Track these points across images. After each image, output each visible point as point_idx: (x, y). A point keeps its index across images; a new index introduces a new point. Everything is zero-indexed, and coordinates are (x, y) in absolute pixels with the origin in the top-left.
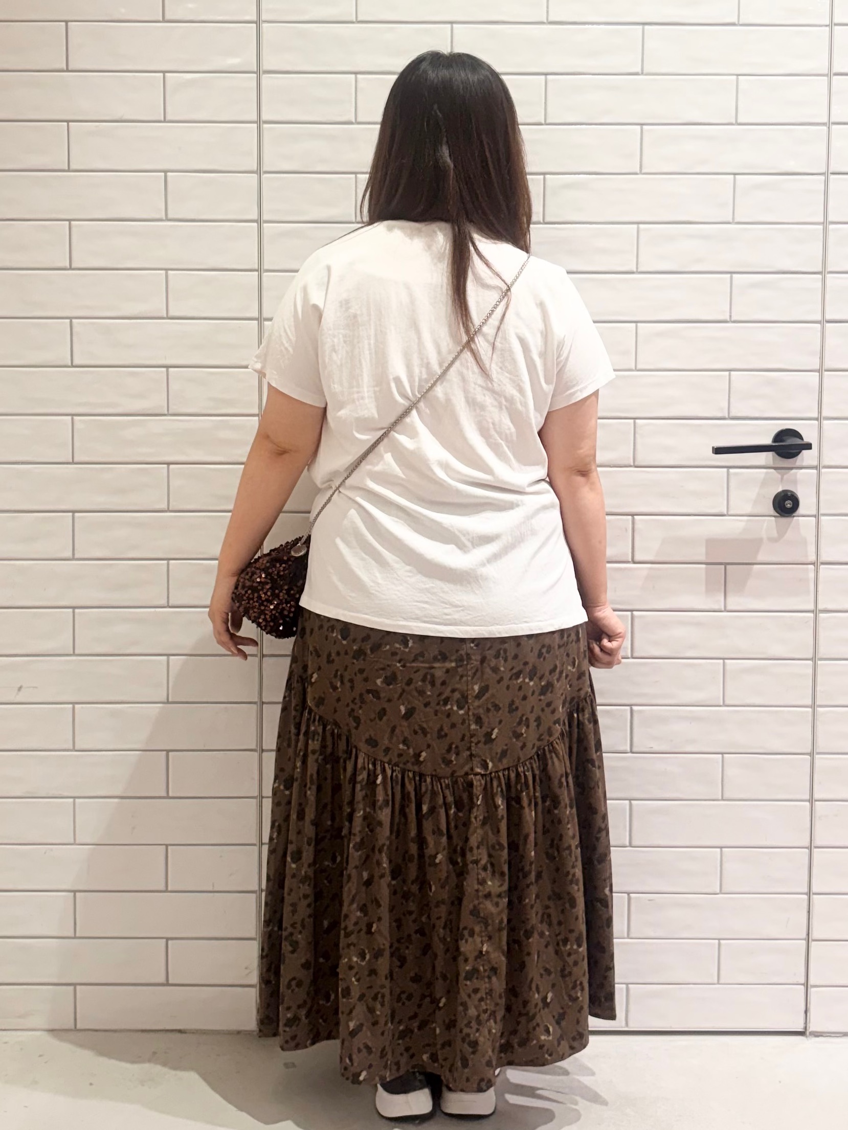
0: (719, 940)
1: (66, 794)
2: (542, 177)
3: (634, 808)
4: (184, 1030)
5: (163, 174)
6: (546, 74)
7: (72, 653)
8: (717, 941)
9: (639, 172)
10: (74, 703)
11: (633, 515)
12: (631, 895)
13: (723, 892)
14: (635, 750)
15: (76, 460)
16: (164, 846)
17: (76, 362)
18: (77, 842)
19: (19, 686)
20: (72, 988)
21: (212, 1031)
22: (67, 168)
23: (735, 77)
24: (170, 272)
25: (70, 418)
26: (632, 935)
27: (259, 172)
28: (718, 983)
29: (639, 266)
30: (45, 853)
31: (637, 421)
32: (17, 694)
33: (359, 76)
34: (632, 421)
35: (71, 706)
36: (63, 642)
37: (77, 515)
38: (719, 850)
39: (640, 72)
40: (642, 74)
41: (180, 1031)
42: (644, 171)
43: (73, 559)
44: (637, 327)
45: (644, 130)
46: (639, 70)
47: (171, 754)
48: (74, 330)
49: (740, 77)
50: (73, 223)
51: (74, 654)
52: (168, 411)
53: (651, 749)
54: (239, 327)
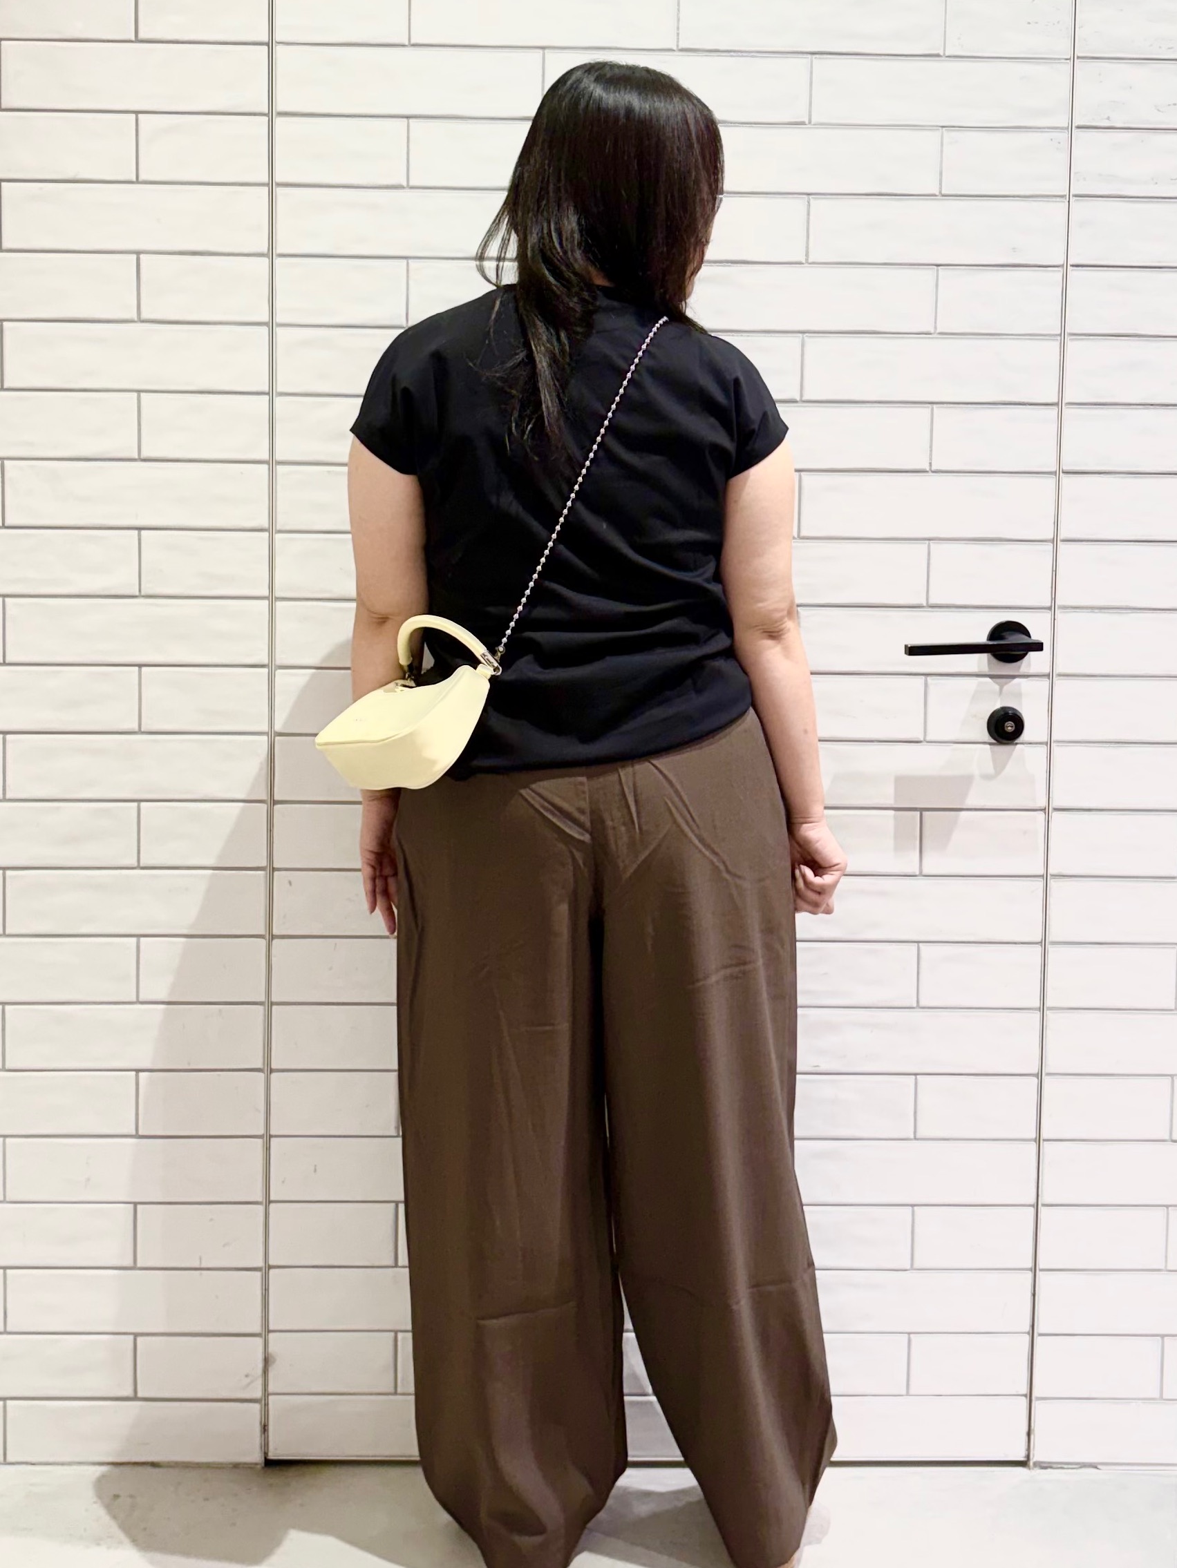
0: (909, 1333)
4: (158, 1463)
5: (134, 257)
7: (2, 932)
8: (906, 1336)
9: (804, 261)
13: (915, 1267)
15: (7, 662)
16: (132, 1205)
18: (8, 1199)
24: (143, 395)
27: (270, 254)
28: (908, 1394)
29: (803, 392)
33: (413, 122)
37: (9, 737)
38: (909, 1209)
39: (807, 122)
40: (810, 124)
41: (154, 1465)
42: (811, 260)
43: (4, 800)
46: (804, 119)
47: (141, 1075)
48: (8, 475)
51: (5, 935)
52: (140, 591)
53: (817, 1068)
54: (242, 473)
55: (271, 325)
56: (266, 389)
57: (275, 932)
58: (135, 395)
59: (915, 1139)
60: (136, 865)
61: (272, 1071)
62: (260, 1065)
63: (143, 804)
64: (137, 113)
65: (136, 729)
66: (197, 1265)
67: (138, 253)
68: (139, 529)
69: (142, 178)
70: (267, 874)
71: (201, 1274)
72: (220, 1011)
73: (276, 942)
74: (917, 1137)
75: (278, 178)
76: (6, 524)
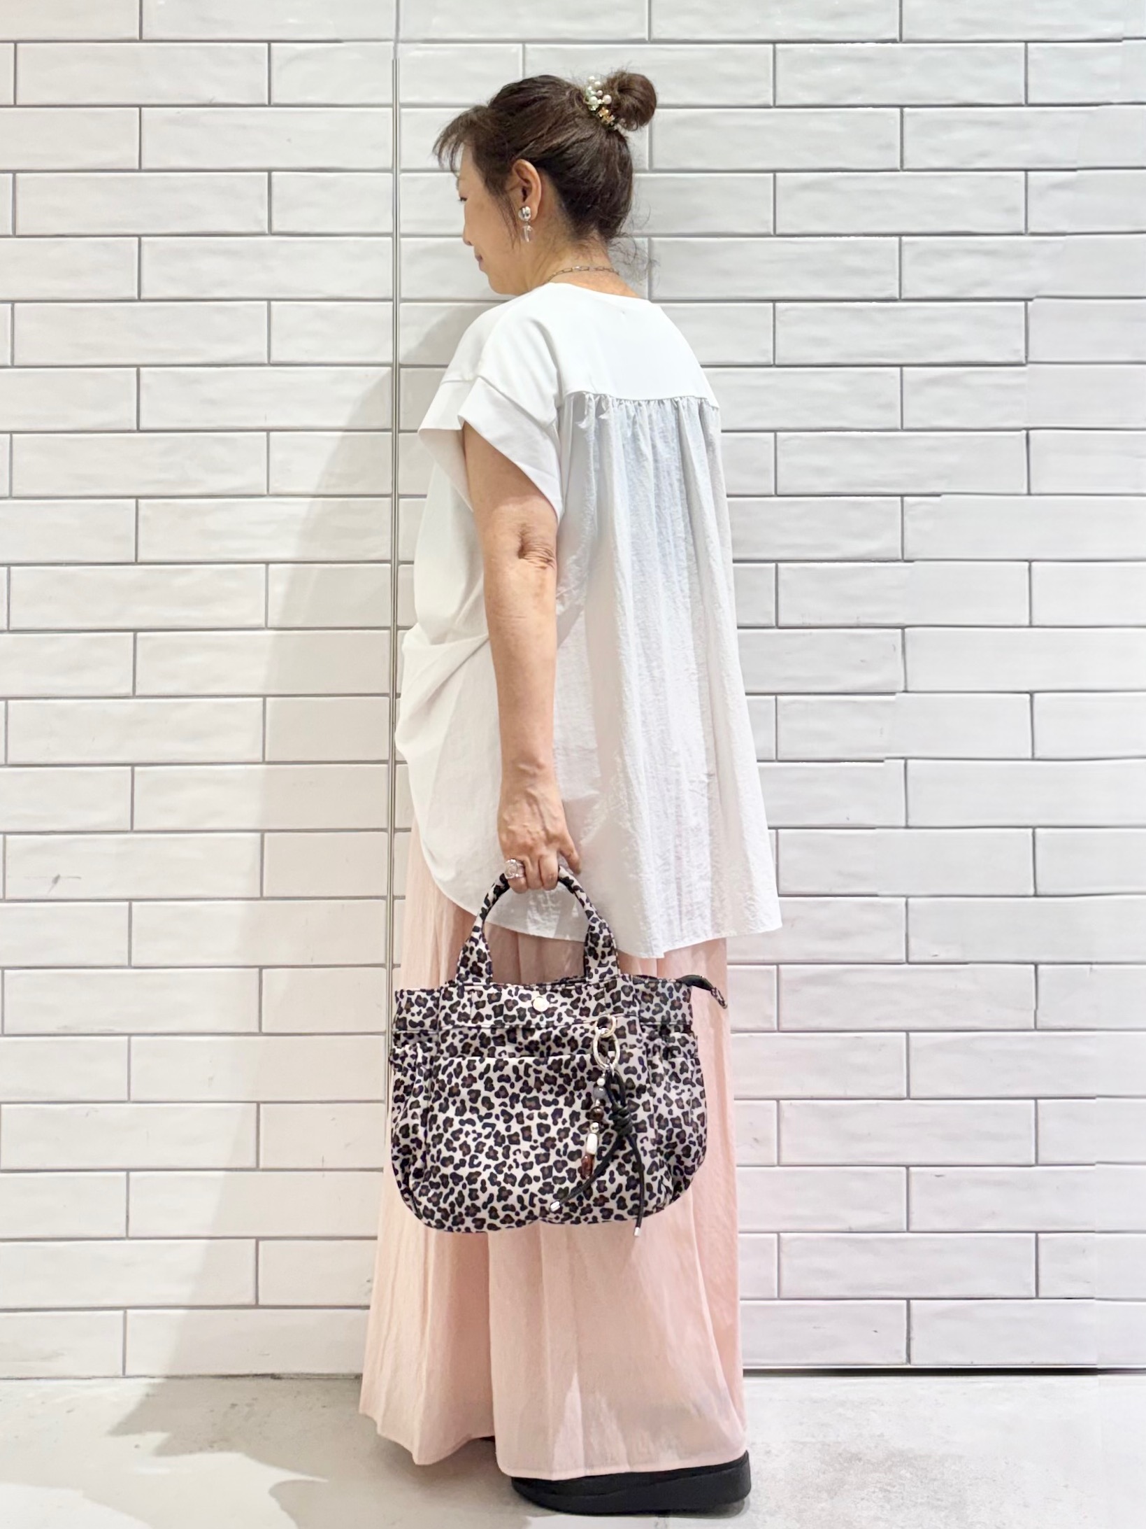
0: (1037, 1233)
1: (118, 1030)
2: (771, 175)
3: (913, 1044)
4: (279, 1375)
5: (266, 174)
6: (774, 42)
7: (129, 828)
8: (1034, 1235)
9: (899, 167)
10: (130, 900)
11: (903, 627)
12: (911, 1169)
13: (1040, 1162)
14: (911, 959)
15: (139, 561)
16: (255, 1105)
17: (143, 425)
18: (132, 1098)
19: (55, 875)
20: (121, 1313)
21: (319, 1375)
22: (137, 167)
23: (1023, 44)
24: (273, 303)
25: (133, 501)
26: (912, 1228)
27: (394, 169)
28: (1037, 1297)
29: (903, 291)
30: (87, 1115)
31: (906, 499)
32: (53, 887)
33: (528, 46)
34: (899, 498)
35: (127, 904)
36: (115, 814)
37: (140, 635)
38: (1032, 1102)
39: (898, 38)
40: (901, 41)
41: (274, 1377)
42: (906, 167)
43: (134, 696)
44: (901, 371)
45: (904, 114)
46: (896, 35)
47: (264, 971)
48: (143, 381)
49: (1029, 45)
50: (144, 239)
51: (132, 831)
52: (268, 490)
53: (936, 958)
54: (367, 376)
55: (395, 235)
56: (390, 295)
57: (397, 826)
58: (265, 303)
59: (1036, 1029)
60: (261, 760)
61: (394, 966)
62: (381, 960)
63: (268, 699)
64: (269, 42)
65: (264, 626)
66: (320, 1166)
67: (270, 171)
68: (268, 430)
69: (275, 100)
70: (389, 767)
71: (323, 1176)
72: (343, 905)
73: (398, 835)
74: (1039, 1025)
75: (403, 99)
76: (141, 428)
